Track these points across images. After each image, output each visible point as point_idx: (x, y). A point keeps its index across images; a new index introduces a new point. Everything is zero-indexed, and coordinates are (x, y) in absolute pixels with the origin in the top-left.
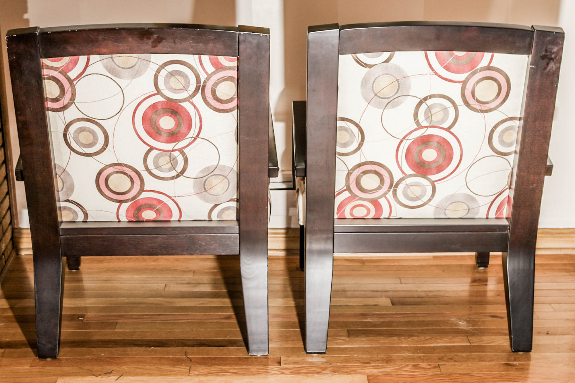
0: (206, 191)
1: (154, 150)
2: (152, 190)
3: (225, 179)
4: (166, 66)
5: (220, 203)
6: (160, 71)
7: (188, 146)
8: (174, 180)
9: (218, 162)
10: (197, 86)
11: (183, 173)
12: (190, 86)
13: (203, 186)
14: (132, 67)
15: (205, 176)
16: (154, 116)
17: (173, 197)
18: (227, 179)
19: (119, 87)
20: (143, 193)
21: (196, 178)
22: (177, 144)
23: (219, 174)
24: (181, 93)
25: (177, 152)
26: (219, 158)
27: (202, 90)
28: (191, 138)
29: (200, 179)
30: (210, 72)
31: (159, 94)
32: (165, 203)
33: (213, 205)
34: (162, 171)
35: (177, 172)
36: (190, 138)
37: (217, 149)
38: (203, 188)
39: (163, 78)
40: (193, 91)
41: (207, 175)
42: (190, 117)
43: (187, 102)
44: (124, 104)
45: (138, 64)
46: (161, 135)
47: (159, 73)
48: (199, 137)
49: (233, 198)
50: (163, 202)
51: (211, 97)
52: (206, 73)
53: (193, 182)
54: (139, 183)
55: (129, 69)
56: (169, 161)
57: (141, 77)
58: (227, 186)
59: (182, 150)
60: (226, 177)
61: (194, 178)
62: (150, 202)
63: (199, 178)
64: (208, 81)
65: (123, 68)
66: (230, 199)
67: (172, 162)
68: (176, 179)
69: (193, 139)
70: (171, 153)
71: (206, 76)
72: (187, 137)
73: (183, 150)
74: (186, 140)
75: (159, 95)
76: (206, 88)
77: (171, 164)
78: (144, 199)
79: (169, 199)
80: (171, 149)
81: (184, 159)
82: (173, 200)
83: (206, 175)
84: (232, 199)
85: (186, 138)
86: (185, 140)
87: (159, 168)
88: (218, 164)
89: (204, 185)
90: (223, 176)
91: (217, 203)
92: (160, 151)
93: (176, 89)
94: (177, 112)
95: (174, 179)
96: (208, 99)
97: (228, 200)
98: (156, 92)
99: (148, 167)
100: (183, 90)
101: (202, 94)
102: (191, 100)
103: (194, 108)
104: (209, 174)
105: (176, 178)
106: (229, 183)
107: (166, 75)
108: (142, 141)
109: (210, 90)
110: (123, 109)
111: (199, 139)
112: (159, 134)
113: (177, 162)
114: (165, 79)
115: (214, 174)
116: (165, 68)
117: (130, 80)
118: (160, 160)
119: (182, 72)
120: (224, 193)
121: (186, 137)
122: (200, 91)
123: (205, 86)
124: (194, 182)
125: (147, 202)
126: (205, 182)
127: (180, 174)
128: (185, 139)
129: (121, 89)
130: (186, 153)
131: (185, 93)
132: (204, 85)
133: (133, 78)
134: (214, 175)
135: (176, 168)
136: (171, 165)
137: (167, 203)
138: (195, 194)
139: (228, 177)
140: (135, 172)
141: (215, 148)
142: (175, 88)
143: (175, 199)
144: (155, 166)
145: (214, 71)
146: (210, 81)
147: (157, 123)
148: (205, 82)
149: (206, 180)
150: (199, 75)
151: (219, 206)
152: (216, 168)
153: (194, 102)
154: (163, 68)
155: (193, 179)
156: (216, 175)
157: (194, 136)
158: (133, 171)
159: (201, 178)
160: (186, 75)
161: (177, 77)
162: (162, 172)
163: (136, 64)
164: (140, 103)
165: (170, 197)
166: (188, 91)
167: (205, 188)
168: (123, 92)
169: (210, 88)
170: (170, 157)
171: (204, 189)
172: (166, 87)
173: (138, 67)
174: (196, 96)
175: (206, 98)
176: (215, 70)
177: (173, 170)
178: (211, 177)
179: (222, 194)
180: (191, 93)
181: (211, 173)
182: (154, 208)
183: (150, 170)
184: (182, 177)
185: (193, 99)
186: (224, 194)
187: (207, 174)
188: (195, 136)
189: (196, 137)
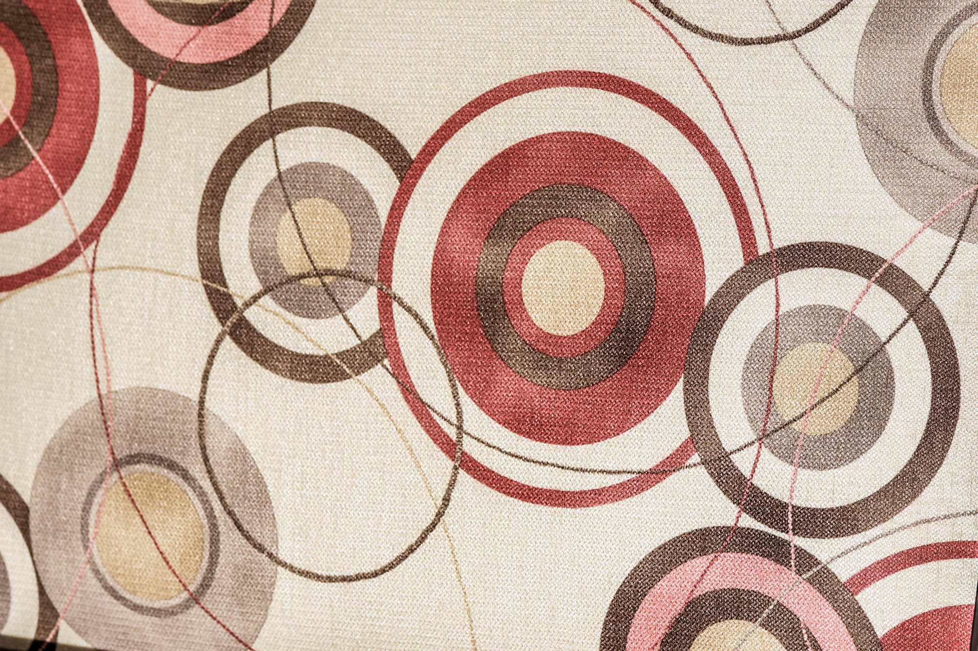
0: (117, 465)
1: (394, 184)
2: (146, 135)
3: (185, 595)
4: (924, 330)
5: (34, 537)
6: (896, 295)
7: (408, 391)
8: (198, 275)
9: (292, 569)
10: (785, 506)
11: (237, 340)
12: (790, 469)
13: (145, 448)
14: (932, 118)
15: (210, 472)
16: (611, 213)
17: (89, 252)
18: (185, 607)
19: (811, 19)
20: (127, 74)
21: (200, 415)
22: (425, 328)
23: (222, 560)
24: (747, 403)
25: (376, 326)
26: (319, 578)
27: (759, 533)
28: (454, 420)
29: (195, 435)
30: (867, 598)
31: (748, 263)
32: (56, 198)
33: (26, 498)
34: (260, 211)
35: (247, 305)
36: (459, 414)
37: (375, 574)
38: (136, 448)
39: (847, 306)
40: (756, 481)
41: (215, 484)
42: (592, 439)
43: (685, 434)
44: (698, 39)
45: (945, 158)
46: (489, 237)
47: (881, 282)
48: (462, 474)
49: (62, 624)
50: (64, 192)
51: (707, 587)
52: (865, 578)
53: (181, 390)
54: (192, 56)
55: (918, 95)
56: (321, 265)
57: (867, 169)
58: (137, 600)
59: (386, 354)
60: (195, 599)
61: (202, 402)
62: (67, 105)
63: (201, 437)
64: (810, 581)
65: (931, 59)
66: (57, 605)
67: (314, 282)
68: (202, 289)
69: (452, 432)
70: (368, 282)
71: (844, 571)
72: (465, 399)
73: (386, 362)
74: (449, 390)
75: (738, 263)
76: (769, 565)
77: (302, 276)
78: (92, 73)
79: (81, 229)
80: (397, 287)
81: (326, 357)
82: (72, 253)
83: (219, 477)
84: (57, 616)
85: (461, 390)
86: (447, 383)
87: (279, 191)
88: (284, 565)
89: (153, 459)
90: (205, 585)
91: (34, 522)
92: (390, 216)
93: (773, 372)
94: (623, 360)
95: (203, 278)
96: (699, 563)
97: (54, 596)
98: (763, 248)
99: (289, 126)
100: (761, 416)
101: (727, 529)
102: (695, 458)
103: (646, 467)
104: (222, 498)
105: (211, 294)
106: (157, 612)
107: (863, 327)
108: (461, 112)
109: (752, 585)
110: (670, 23)
111: (449, 471)
112: (493, 228)
113: (311, 312)
114: (840, 314)
115: (222, 528)
116: (911, 324)
117: (849, 97)
118: (332, 208)
119: (882, 428)
120: (97, 572)
121: (466, 389)
122: (748, 522)
123: (777, 561)
124: (175, 396)
125: (69, 87)
126: (172, 466)
127: (234, 318)
128: (453, 386)
129: (798, 34)
130: (364, 377)
131: (746, 424)
132: (788, 555)
133: (860, 118)
134: (214, 527)
135: (276, 299)
136: (292, 269)
137: (56, 211)
138: (104, 391)
139: (196, 610)
140: (265, 41)
141: (384, 562)
142: (778, 368)
143: (78, 264)
144: (293, 170)
145: (870, 628)
146: (812, 592)
147: (565, 225)
148: (806, 561)
149: (186, 476)
150: (855, 529)
151: (19, 535)
152: (261, 549)
153: (683, 472)
154: (912, 315)
155: (196, 399)
156: (215, 541)
157: (466, 439)
158: (274, 31)
159: (203, 448)
160: (860, 452)
161: (852, 391)
162: (256, 209)
163: (947, 143)
164: (704, 137)
165: (92, 234)
166: (754, 448)
167: (133, 459)
168: (777, 39)
169: (766, 590)
170: (346, 274)
171: (126, 452)
172: (789, 315)
173: (930, 158)
174: (717, 493)
175: (703, 551)
176: (880, 633)
177: (263, 281)
178: (199, 506)
179: (91, 561)
180: (743, 462)
181: (230, 513)
182: (26, 124)
183: (273, 135)
184: (217, 328)
185: (702, 470)
186: (90, 575)
187: (223, 488)
188: (469, 447)
189: (464, 453)
